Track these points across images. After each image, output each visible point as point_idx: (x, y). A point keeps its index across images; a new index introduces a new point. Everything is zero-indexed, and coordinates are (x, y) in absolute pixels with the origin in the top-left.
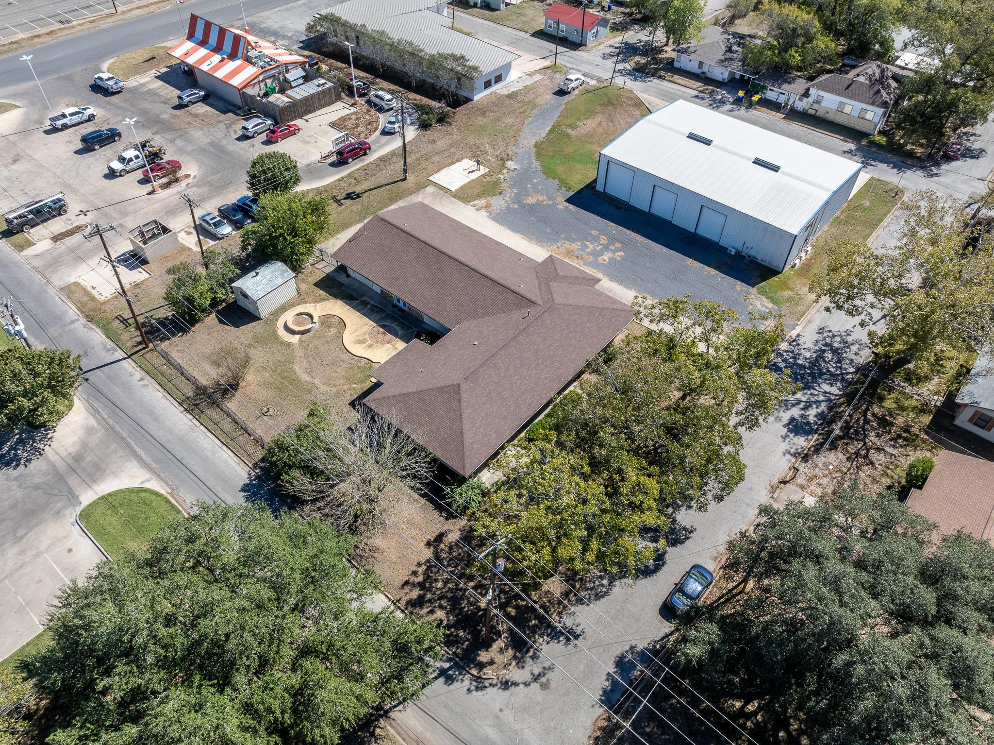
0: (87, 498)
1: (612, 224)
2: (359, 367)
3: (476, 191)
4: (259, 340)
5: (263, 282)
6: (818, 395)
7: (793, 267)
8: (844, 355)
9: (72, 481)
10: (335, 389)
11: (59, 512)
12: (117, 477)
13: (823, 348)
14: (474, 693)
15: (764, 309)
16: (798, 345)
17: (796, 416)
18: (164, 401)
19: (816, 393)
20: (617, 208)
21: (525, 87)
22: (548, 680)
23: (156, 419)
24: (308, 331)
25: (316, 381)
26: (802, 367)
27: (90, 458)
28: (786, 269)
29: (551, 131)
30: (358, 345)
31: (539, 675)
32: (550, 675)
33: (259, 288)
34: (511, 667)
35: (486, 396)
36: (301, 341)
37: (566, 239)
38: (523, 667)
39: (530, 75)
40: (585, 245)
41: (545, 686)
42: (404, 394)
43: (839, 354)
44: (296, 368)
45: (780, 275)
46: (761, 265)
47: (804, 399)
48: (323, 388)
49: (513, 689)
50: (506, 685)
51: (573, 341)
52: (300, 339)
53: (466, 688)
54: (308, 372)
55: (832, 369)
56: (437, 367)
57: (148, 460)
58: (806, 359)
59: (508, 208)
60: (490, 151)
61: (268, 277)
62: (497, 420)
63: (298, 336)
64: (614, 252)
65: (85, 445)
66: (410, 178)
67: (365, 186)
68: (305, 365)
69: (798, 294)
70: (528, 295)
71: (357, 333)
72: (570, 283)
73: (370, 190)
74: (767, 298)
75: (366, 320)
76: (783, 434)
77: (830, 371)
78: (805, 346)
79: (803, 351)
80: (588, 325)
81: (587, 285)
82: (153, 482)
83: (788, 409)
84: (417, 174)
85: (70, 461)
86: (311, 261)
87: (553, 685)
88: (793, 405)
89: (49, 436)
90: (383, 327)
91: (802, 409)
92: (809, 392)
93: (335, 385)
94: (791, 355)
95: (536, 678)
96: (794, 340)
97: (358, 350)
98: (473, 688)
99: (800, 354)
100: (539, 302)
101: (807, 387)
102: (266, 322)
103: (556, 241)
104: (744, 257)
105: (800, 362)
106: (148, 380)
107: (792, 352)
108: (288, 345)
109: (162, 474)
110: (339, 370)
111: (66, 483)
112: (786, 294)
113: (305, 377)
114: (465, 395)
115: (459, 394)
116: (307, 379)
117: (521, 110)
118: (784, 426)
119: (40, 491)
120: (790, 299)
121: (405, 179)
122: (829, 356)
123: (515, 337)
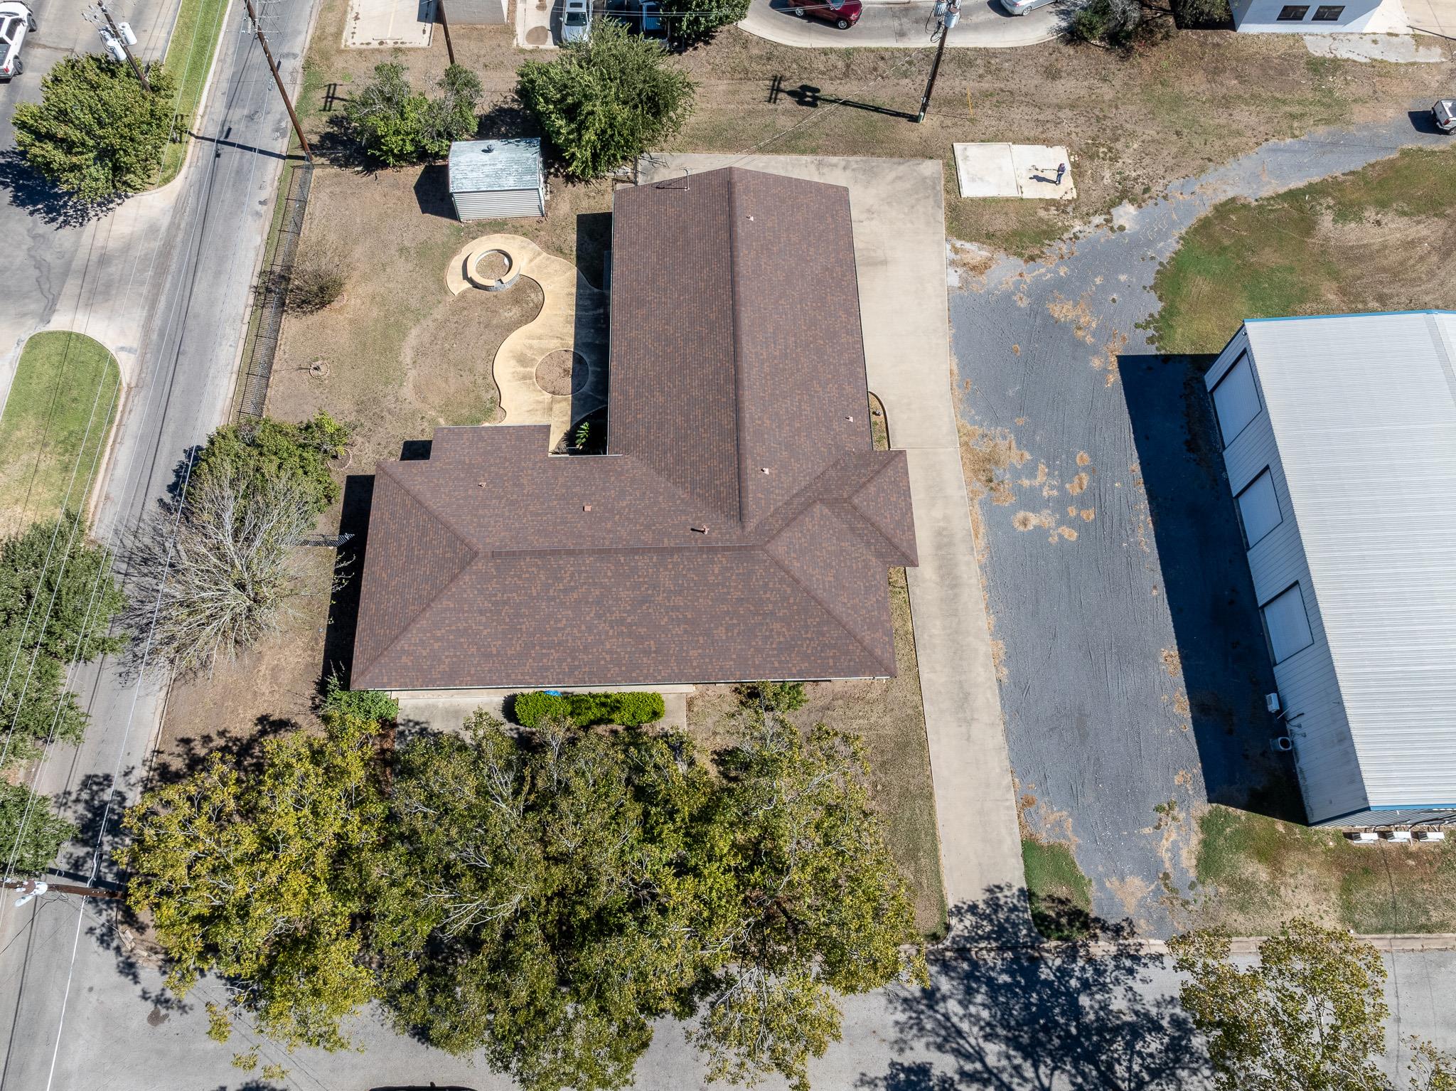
0: (61, 322)
1: (1136, 466)
2: (478, 398)
3: (1000, 224)
4: (424, 251)
5: (486, 169)
6: (1026, 1080)
7: (1349, 836)
8: (1183, 1074)
9: (72, 286)
10: (417, 405)
11: (25, 315)
12: (110, 318)
13: (1165, 1023)
14: (94, 939)
15: (1166, 856)
16: (1131, 972)
17: (936, 1072)
18: (252, 254)
19: (1029, 1073)
20: (1191, 446)
21: (1374, 63)
22: (166, 1016)
23: (218, 274)
24: (485, 288)
25: (412, 374)
26: (1075, 1011)
27: (114, 269)
28: (1328, 827)
29: (1292, 195)
30: (513, 362)
31: (167, 1001)
32: (174, 1014)
33: (470, 175)
34: (154, 957)
35: (495, 603)
36: (463, 296)
37: (1019, 433)
38: (165, 973)
39: (1419, 40)
40: (1035, 468)
41: (155, 1019)
42: (419, 502)
43: (1177, 1060)
44: (414, 332)
45: (1298, 829)
46: (1295, 776)
47: (991, 1061)
48: (408, 391)
49: (128, 981)
50: (129, 968)
51: (722, 630)
52: (465, 292)
53: (94, 925)
54: (420, 352)
55: (1120, 1070)
56: (500, 498)
57: (157, 322)
58: (1105, 1007)
59: (1008, 296)
60: (1127, 158)
61: (499, 166)
62: (474, 650)
63: (467, 285)
64: (1064, 521)
65: (127, 247)
66: (928, 122)
67: (849, 90)
68: (426, 338)
69: (1274, 892)
70: (750, 500)
71: (535, 342)
72: (853, 529)
73: (845, 103)
74: (1205, 844)
75: (571, 330)
76: (872, 1075)
77: (1110, 1067)
78: (1138, 986)
79: (1119, 991)
80: (777, 626)
81: (879, 555)
82: (132, 357)
83: (940, 1048)
84: (948, 122)
85: (94, 258)
86: (620, 173)
87: (163, 1027)
88: (958, 1052)
89: (111, 206)
90: (578, 360)
91: (963, 1074)
92: (1018, 1061)
93: (424, 400)
94: (1089, 974)
95: (161, 1001)
96: (1136, 959)
97: (504, 369)
98: (98, 932)
99: (1104, 988)
100: (751, 525)
101: (1030, 1052)
102: (459, 230)
103: (997, 421)
104: (1284, 732)
105: (1084, 1000)
106: (268, 211)
107: (1099, 973)
108: (444, 289)
109: (149, 356)
110: (452, 381)
111: (64, 282)
112: (1256, 871)
113: (407, 356)
114: (467, 578)
115: (462, 568)
116: (408, 360)
117: (1296, 109)
118: (893, 1064)
119: (37, 273)
120: (1243, 886)
121: (914, 119)
122: (1154, 1044)
123: (635, 551)
